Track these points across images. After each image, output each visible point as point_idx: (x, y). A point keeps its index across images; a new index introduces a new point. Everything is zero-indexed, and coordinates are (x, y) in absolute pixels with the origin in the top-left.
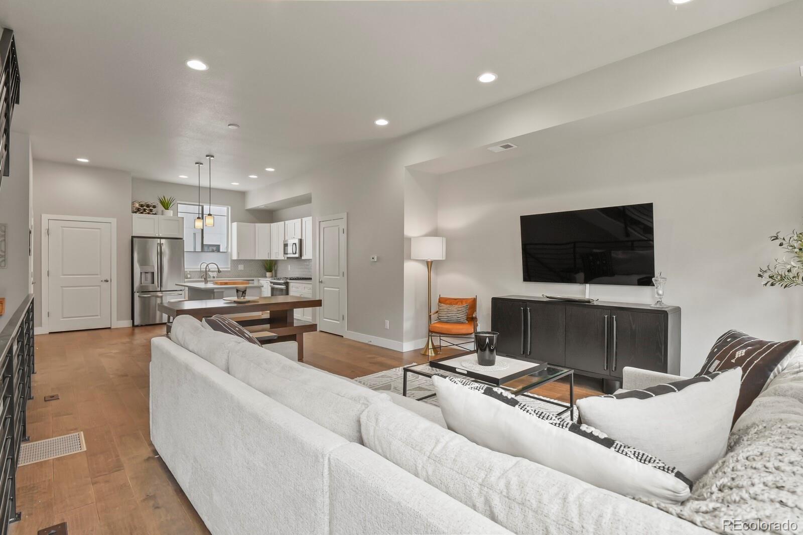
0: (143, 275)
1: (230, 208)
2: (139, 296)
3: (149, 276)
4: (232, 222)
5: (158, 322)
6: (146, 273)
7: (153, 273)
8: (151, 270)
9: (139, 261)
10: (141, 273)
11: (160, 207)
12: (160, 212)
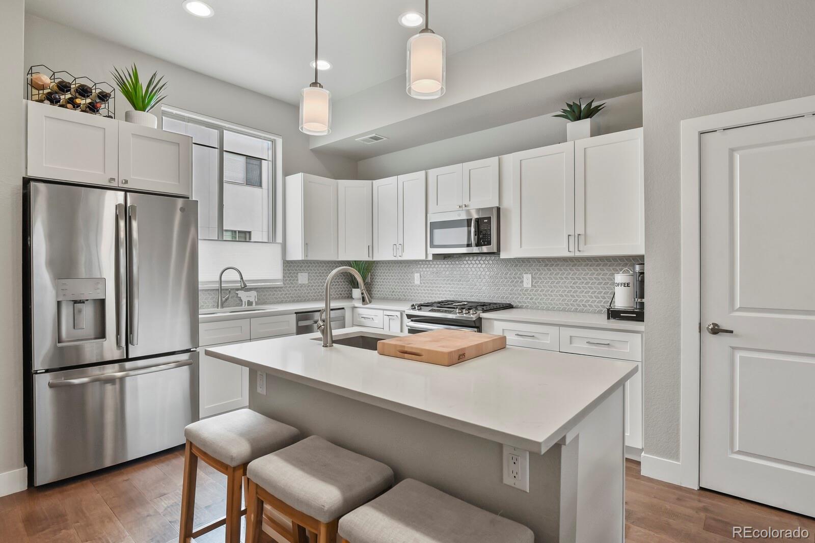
0: (66, 311)
1: (279, 142)
2: (51, 386)
3: (88, 313)
4: (286, 173)
5: (108, 463)
6: (75, 302)
7: (102, 302)
8: (92, 294)
9: (51, 263)
10: (59, 304)
11: (120, 102)
12: (121, 113)
